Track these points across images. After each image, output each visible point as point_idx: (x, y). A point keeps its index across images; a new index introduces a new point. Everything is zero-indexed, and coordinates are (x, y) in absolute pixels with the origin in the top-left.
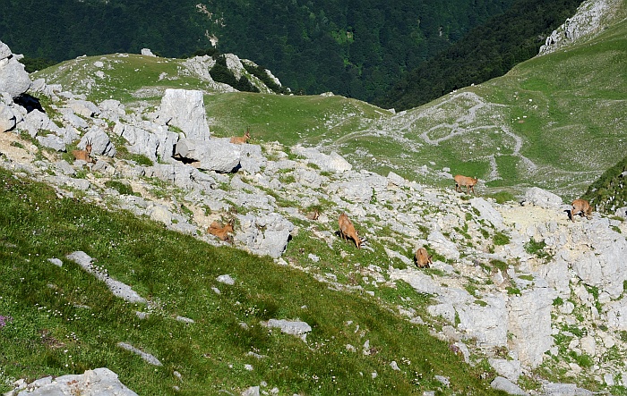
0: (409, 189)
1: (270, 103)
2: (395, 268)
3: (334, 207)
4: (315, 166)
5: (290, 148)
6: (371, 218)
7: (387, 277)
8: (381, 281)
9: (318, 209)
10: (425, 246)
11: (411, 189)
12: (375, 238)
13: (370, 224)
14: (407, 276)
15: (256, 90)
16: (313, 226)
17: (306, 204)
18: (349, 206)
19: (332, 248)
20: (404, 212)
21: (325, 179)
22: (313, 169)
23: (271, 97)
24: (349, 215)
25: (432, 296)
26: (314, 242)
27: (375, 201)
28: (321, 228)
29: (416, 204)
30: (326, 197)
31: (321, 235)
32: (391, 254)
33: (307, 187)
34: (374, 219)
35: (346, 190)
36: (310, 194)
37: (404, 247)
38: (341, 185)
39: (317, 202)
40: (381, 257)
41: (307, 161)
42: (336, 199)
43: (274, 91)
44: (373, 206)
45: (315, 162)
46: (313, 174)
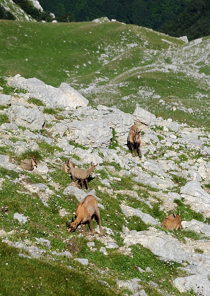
0: (161, 129)
1: (28, 33)
2: (131, 229)
3: (59, 154)
4: (38, 102)
5: (6, 79)
6: (108, 167)
7: (120, 242)
8: (111, 246)
9: (35, 156)
10: (176, 201)
11: (165, 129)
12: (110, 191)
13: (104, 175)
14: (146, 240)
15: (11, 17)
16: (23, 177)
17: (21, 149)
18: (79, 152)
19: (46, 205)
20: (154, 158)
21: (49, 118)
22: (35, 106)
23: (29, 24)
24: (78, 163)
25: (180, 265)
26: (23, 198)
27: (117, 145)
28: (34, 180)
29: (171, 148)
30: (49, 141)
31: (32, 188)
32: (129, 211)
33: (24, 129)
34: (112, 167)
35: (77, 132)
36: (28, 137)
37: (148, 203)
38: (70, 125)
39: (35, 147)
40: (113, 216)
41: (27, 96)
42: (63, 143)
43: (34, 17)
44: (113, 153)
45: (38, 96)
46: (36, 112)
